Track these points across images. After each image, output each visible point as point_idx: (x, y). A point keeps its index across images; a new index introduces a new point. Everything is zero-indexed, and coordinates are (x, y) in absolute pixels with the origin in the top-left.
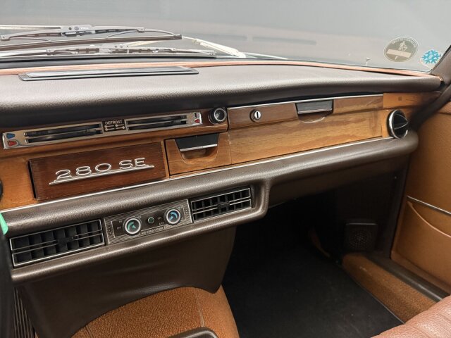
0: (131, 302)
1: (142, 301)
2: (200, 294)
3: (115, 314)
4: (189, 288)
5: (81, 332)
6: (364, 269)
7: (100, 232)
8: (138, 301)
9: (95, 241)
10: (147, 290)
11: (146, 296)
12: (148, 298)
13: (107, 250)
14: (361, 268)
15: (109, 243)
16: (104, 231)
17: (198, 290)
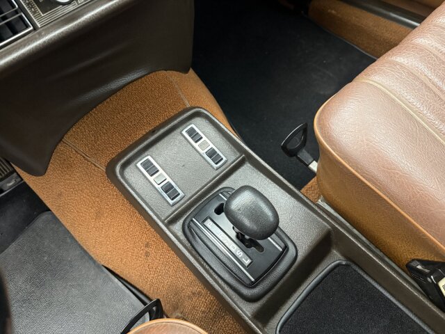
0: (100, 103)
1: (114, 98)
2: (174, 76)
3: (88, 120)
4: (160, 72)
5: (60, 147)
6: (333, 12)
7: (16, 12)
8: (108, 100)
9: (17, 27)
10: (114, 85)
11: (114, 92)
12: (118, 93)
13: (40, 36)
14: (329, 11)
15: (39, 26)
16: (21, 9)
17: (170, 72)
